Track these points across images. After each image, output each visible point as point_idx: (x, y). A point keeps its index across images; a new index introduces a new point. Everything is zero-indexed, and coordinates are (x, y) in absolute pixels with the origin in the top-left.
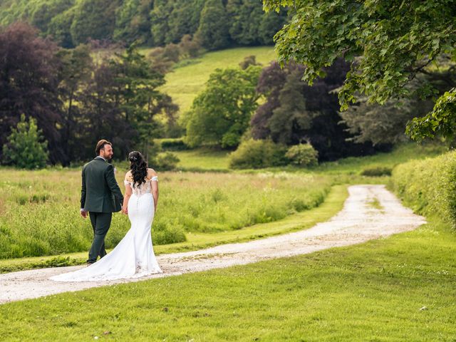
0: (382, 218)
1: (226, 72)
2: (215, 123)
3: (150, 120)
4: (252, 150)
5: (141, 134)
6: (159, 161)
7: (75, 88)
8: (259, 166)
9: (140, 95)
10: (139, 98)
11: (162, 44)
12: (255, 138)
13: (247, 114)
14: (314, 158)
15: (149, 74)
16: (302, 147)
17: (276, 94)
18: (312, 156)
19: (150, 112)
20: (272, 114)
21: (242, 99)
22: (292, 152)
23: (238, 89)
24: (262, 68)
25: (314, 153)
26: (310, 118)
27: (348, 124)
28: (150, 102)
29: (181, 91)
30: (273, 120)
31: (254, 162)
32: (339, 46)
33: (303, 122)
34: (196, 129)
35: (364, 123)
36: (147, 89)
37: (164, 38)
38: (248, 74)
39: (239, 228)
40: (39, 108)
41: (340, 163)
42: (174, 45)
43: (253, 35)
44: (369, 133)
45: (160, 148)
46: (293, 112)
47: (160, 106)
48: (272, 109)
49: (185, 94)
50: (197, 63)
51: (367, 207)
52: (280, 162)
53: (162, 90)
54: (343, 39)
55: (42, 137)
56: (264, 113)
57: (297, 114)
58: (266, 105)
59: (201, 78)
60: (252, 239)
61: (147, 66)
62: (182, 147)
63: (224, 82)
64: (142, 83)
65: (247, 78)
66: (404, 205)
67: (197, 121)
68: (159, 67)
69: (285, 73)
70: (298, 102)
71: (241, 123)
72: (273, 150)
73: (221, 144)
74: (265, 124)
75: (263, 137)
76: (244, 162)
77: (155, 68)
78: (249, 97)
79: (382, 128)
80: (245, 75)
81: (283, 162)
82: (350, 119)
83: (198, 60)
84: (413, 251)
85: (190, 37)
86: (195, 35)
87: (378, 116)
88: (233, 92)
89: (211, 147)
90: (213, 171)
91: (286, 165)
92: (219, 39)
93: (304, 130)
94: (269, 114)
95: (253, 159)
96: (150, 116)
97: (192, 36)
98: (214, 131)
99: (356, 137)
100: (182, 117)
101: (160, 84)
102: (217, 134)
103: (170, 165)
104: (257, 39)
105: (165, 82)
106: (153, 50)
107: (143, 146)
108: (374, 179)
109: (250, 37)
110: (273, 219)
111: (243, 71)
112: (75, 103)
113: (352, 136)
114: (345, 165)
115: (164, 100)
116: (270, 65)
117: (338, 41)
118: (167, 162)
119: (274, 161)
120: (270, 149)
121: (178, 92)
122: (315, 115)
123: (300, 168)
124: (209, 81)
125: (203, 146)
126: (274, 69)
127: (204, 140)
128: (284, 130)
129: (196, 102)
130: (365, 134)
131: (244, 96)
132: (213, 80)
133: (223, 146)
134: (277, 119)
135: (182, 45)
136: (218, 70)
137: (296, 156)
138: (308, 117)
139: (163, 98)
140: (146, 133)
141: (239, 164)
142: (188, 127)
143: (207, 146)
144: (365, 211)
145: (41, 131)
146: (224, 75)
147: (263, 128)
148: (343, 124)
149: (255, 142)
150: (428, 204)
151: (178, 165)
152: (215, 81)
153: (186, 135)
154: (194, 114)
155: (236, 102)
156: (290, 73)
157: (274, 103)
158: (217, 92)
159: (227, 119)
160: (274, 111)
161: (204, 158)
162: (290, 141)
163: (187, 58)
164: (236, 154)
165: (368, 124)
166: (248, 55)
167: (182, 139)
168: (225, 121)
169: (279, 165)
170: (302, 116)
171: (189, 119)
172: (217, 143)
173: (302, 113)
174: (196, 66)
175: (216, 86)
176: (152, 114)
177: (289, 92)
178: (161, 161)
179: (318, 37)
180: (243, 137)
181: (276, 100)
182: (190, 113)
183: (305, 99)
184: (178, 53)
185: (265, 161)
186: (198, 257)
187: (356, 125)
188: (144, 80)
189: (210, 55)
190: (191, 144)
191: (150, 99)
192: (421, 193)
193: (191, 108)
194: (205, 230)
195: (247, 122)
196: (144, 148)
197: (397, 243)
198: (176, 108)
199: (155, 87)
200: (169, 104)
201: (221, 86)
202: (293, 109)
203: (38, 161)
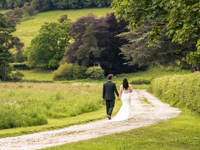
0: (154, 109)
1: (51, 24)
2: (44, 54)
3: (7, 52)
4: (66, 69)
5: (2, 60)
6: (12, 76)
8: (71, 79)
11: (13, 8)
12: (68, 63)
13: (63, 49)
14: (102, 74)
15: (6, 25)
16: (95, 68)
17: (80, 37)
18: (101, 73)
19: (7, 47)
20: (78, 49)
21: (60, 40)
22: (90, 70)
23: (58, 34)
24: (71, 22)
25: (102, 71)
26: (100, 51)
27: (125, 54)
28: (7, 41)
29: (23, 35)
30: (78, 52)
31: (68, 76)
32: (154, 10)
33: (96, 53)
34: (33, 57)
35: (134, 54)
36: (5, 34)
37: (13, 4)
38: (64, 26)
39: (75, 116)
41: (117, 77)
42: (19, 8)
43: (65, 3)
44: (137, 60)
45: (13, 69)
46: (91, 48)
47: (13, 44)
48: (78, 46)
49: (26, 37)
50: (33, 19)
51: (142, 103)
52: (83, 77)
53: (14, 34)
54: (156, 6)
56: (73, 48)
57: (92, 49)
58: (74, 43)
59: (35, 28)
60: (87, 122)
61: (5, 20)
62: (24, 68)
63: (50, 30)
64: (2, 30)
65: (63, 28)
66: (163, 102)
67: (34, 53)
68: (12, 21)
69: (85, 25)
70: (93, 42)
71: (60, 54)
72: (79, 70)
73: (48, 66)
74: (74, 55)
75: (73, 62)
76: (62, 77)
77: (10, 21)
78: (64, 39)
79: (145, 57)
80: (62, 26)
81: (84, 76)
82: (126, 52)
83: (33, 17)
84: (187, 129)
85: (29, 4)
86: (31, 3)
87: (142, 50)
88: (55, 36)
89: (42, 68)
90: (44, 81)
91: (86, 78)
92: (46, 5)
93: (96, 58)
94: (76, 49)
95: (67, 74)
96: (7, 49)
97: (30, 3)
98: (43, 59)
99: (129, 62)
100: (25, 50)
101: (13, 31)
102: (46, 60)
103: (18, 78)
104: (68, 5)
105: (16, 30)
106: (7, 11)
107: (3, 67)
108: (138, 86)
109: (64, 4)
110: (93, 110)
111: (61, 24)
113: (127, 61)
114: (120, 78)
115: (15, 40)
116: (76, 20)
117: (153, 7)
118: (17, 76)
119: (79, 76)
120: (77, 69)
121: (22, 36)
122: (102, 49)
123: (95, 80)
124: (41, 29)
125: (37, 67)
126: (79, 23)
127: (38, 63)
128: (85, 58)
129: (33, 42)
130: (134, 61)
131: (61, 38)
132: (43, 29)
133: (49, 67)
134: (81, 51)
135: (24, 8)
136: (46, 23)
137: (92, 73)
138: (99, 50)
139: (15, 39)
140: (5, 59)
142: (28, 56)
143: (40, 67)
144: (142, 105)
146: (49, 26)
147: (73, 57)
148: (122, 54)
149: (68, 65)
150: (179, 101)
151: (23, 78)
152: (44, 29)
153: (27, 61)
154: (32, 48)
155: (57, 42)
156: (88, 25)
157: (79, 43)
158: (45, 36)
159: (51, 51)
160: (79, 47)
161: (38, 74)
162: (88, 64)
163: (27, 16)
164: (57, 72)
165: (137, 54)
166: (63, 15)
167: (25, 63)
168: (50, 52)
169: (82, 78)
170: (95, 50)
171: (29, 51)
172: (45, 65)
173: (96, 48)
174: (32, 20)
175: (45, 32)
176: (8, 49)
177: (87, 36)
178: (13, 76)
179: (141, 5)
180: (61, 62)
181: (80, 40)
182: (29, 48)
183: (97, 40)
184: (22, 13)
185: (74, 76)
186: (65, 133)
187: (130, 55)
188: (3, 29)
189: (40, 14)
190: (30, 66)
191: (7, 39)
192: (175, 95)
193: (30, 45)
194: (55, 117)
195: (63, 53)
196: (4, 68)
197: (176, 124)
199: (10, 32)
200: (18, 42)
201: (48, 33)
202: (90, 46)
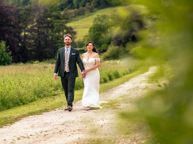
1: (102, 16)
2: (98, 40)
4: (113, 51)
5: (59, 46)
7: (26, 26)
8: (117, 58)
9: (57, 27)
10: (57, 29)
11: (78, 8)
12: (115, 46)
22: (132, 51)
31: (115, 57)
37: (79, 5)
40: (7, 36)
42: (83, 8)
43: (117, 1)
50: (93, 15)
53: (68, 25)
55: (9, 50)
57: (134, 33)
63: (101, 21)
73: (101, 49)
75: (119, 45)
76: (110, 57)
80: (111, 17)
83: (93, 13)
85: (90, 4)
86: (92, 3)
88: (105, 25)
95: (114, 55)
98: (98, 44)
104: (119, 3)
112: (27, 33)
115: (69, 30)
120: (122, 50)
124: (94, 21)
135: (86, 8)
137: (134, 53)
139: (69, 28)
141: (108, 58)
145: (8, 47)
146: (101, 18)
147: (118, 41)
152: (97, 21)
155: (107, 30)
158: (98, 26)
163: (89, 13)
164: (106, 54)
167: (84, 48)
169: (126, 57)
171: (86, 39)
172: (99, 49)
173: (136, 32)
175: (97, 23)
180: (110, 45)
182: (86, 36)
183: (138, 26)
184: (84, 11)
185: (120, 56)
188: (59, 21)
191: (62, 29)
198: (75, 33)
199: (65, 23)
200: (72, 31)
201: (100, 23)
202: (132, 31)
203: (7, 61)
